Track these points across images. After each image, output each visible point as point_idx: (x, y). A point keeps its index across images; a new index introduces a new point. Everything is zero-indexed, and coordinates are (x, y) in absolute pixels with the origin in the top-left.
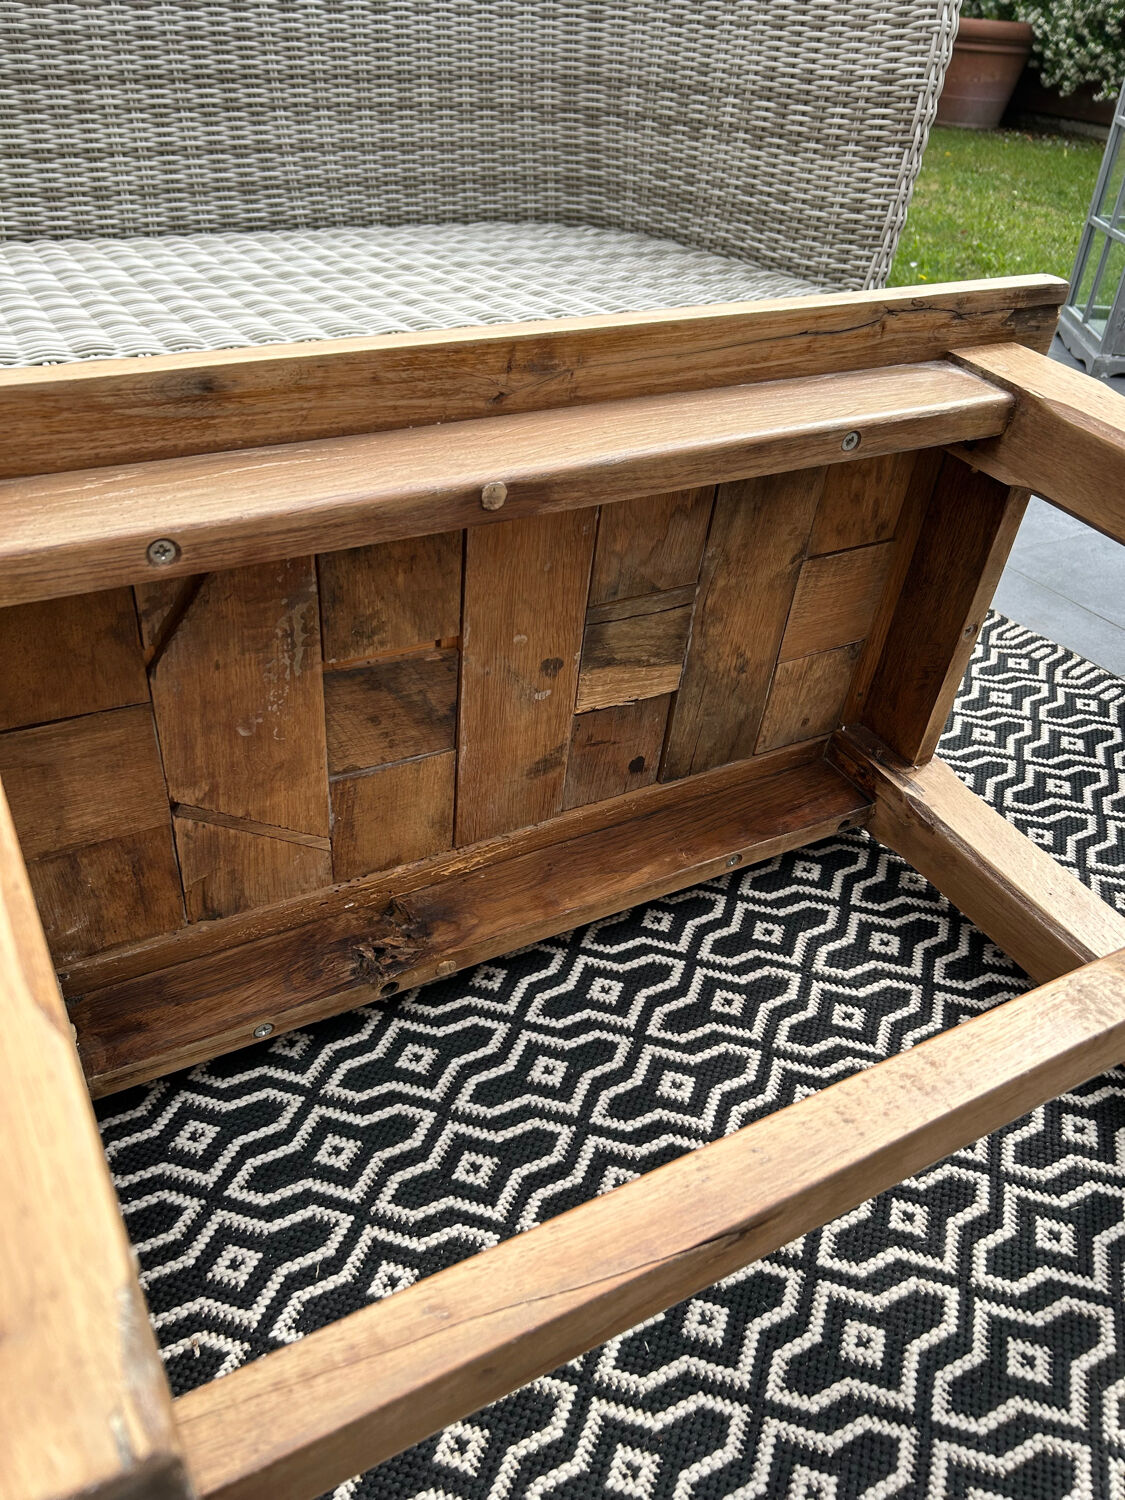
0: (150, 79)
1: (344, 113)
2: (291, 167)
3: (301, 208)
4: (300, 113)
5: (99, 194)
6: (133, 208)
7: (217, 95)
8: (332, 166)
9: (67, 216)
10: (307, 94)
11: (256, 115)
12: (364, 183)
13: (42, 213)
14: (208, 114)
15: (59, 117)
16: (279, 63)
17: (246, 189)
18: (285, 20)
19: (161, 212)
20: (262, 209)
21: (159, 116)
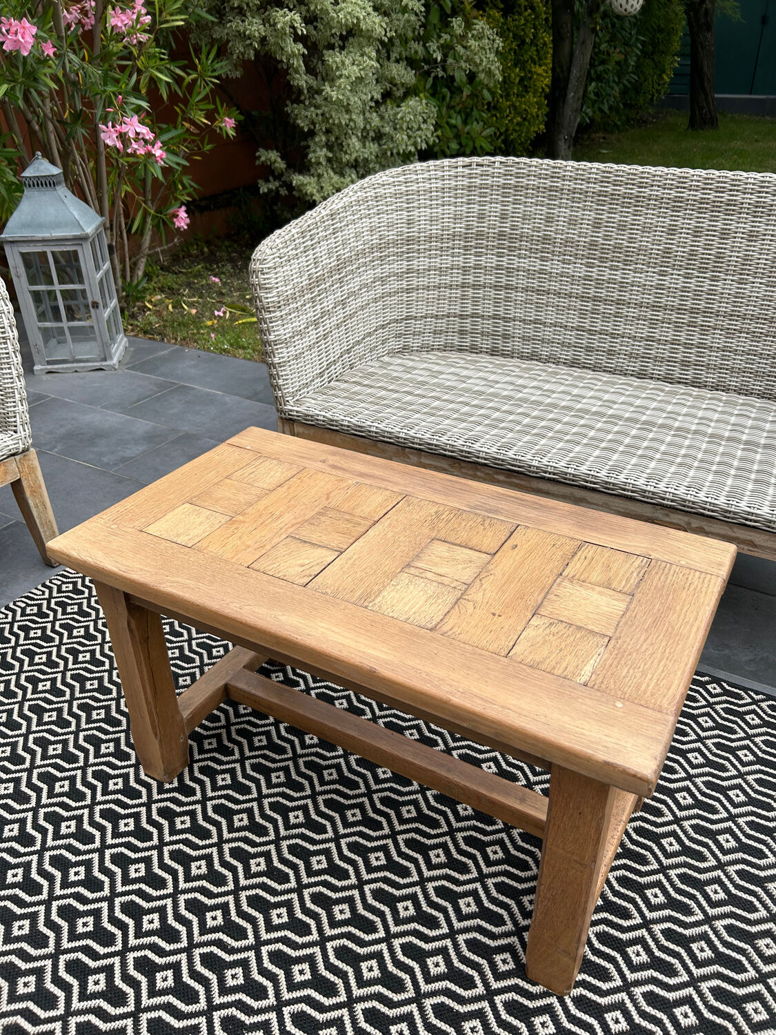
0: (655, 307)
1: (755, 336)
2: (714, 358)
3: (712, 378)
4: (729, 333)
5: (610, 353)
6: (623, 362)
7: (686, 318)
8: (739, 362)
9: (592, 359)
10: (739, 325)
11: (704, 330)
12: (756, 374)
13: (582, 356)
14: (678, 327)
15: (605, 317)
16: (727, 308)
17: (685, 364)
18: (738, 288)
19: (636, 366)
20: (690, 374)
21: (653, 323)
